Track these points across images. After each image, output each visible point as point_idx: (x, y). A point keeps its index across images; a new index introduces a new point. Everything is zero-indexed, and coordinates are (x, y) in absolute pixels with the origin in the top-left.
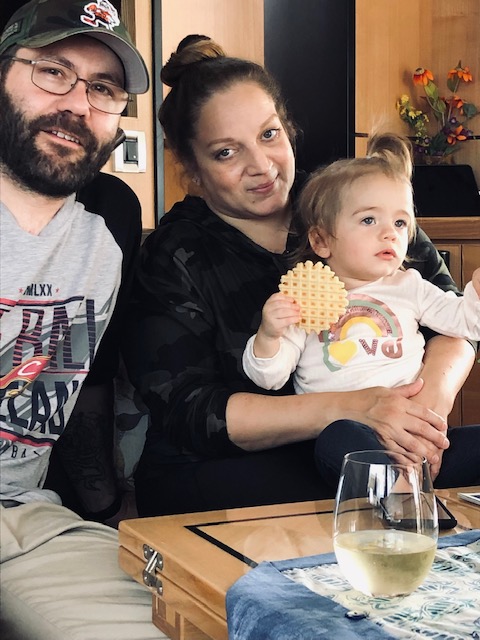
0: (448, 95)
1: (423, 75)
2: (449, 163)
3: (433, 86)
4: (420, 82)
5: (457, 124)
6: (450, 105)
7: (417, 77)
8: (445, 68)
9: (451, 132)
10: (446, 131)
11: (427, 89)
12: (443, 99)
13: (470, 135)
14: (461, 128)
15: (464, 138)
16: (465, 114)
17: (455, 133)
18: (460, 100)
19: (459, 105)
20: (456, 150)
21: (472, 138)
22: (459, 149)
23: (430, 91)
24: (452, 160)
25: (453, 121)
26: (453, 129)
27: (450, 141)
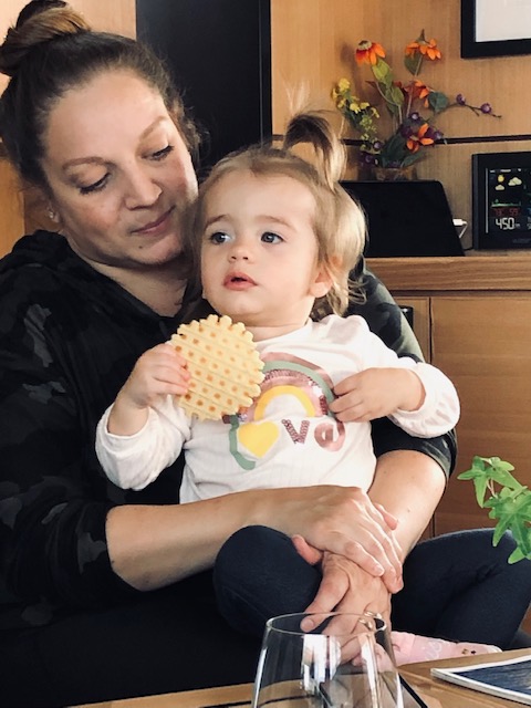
0: (406, 78)
1: (370, 50)
2: (410, 178)
3: (384, 66)
4: (365, 60)
5: (420, 121)
6: (409, 93)
7: (361, 53)
8: (402, 41)
9: (411, 133)
10: (404, 132)
11: (375, 69)
12: (400, 85)
13: (439, 137)
14: (425, 126)
15: (430, 141)
16: (431, 108)
17: (416, 134)
18: (424, 87)
19: (423, 94)
20: (419, 160)
21: (441, 142)
22: (425, 158)
23: (380, 73)
24: (414, 173)
25: (414, 117)
26: (414, 128)
27: (410, 146)
